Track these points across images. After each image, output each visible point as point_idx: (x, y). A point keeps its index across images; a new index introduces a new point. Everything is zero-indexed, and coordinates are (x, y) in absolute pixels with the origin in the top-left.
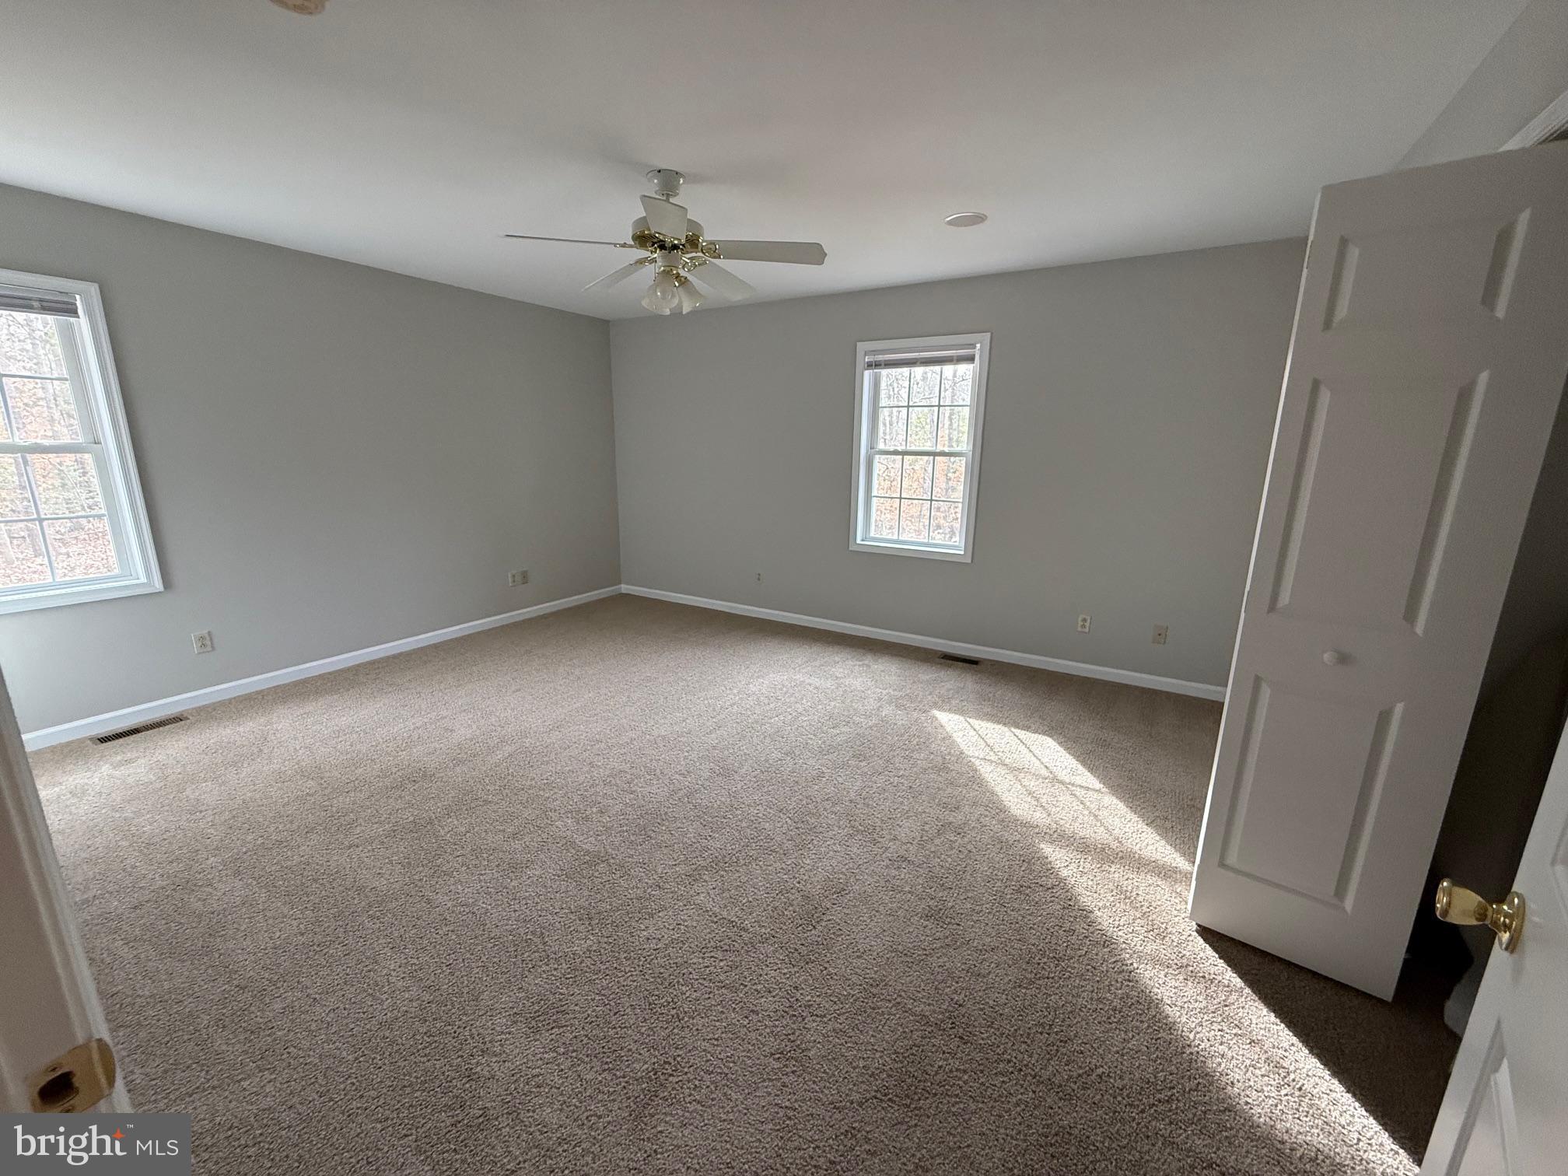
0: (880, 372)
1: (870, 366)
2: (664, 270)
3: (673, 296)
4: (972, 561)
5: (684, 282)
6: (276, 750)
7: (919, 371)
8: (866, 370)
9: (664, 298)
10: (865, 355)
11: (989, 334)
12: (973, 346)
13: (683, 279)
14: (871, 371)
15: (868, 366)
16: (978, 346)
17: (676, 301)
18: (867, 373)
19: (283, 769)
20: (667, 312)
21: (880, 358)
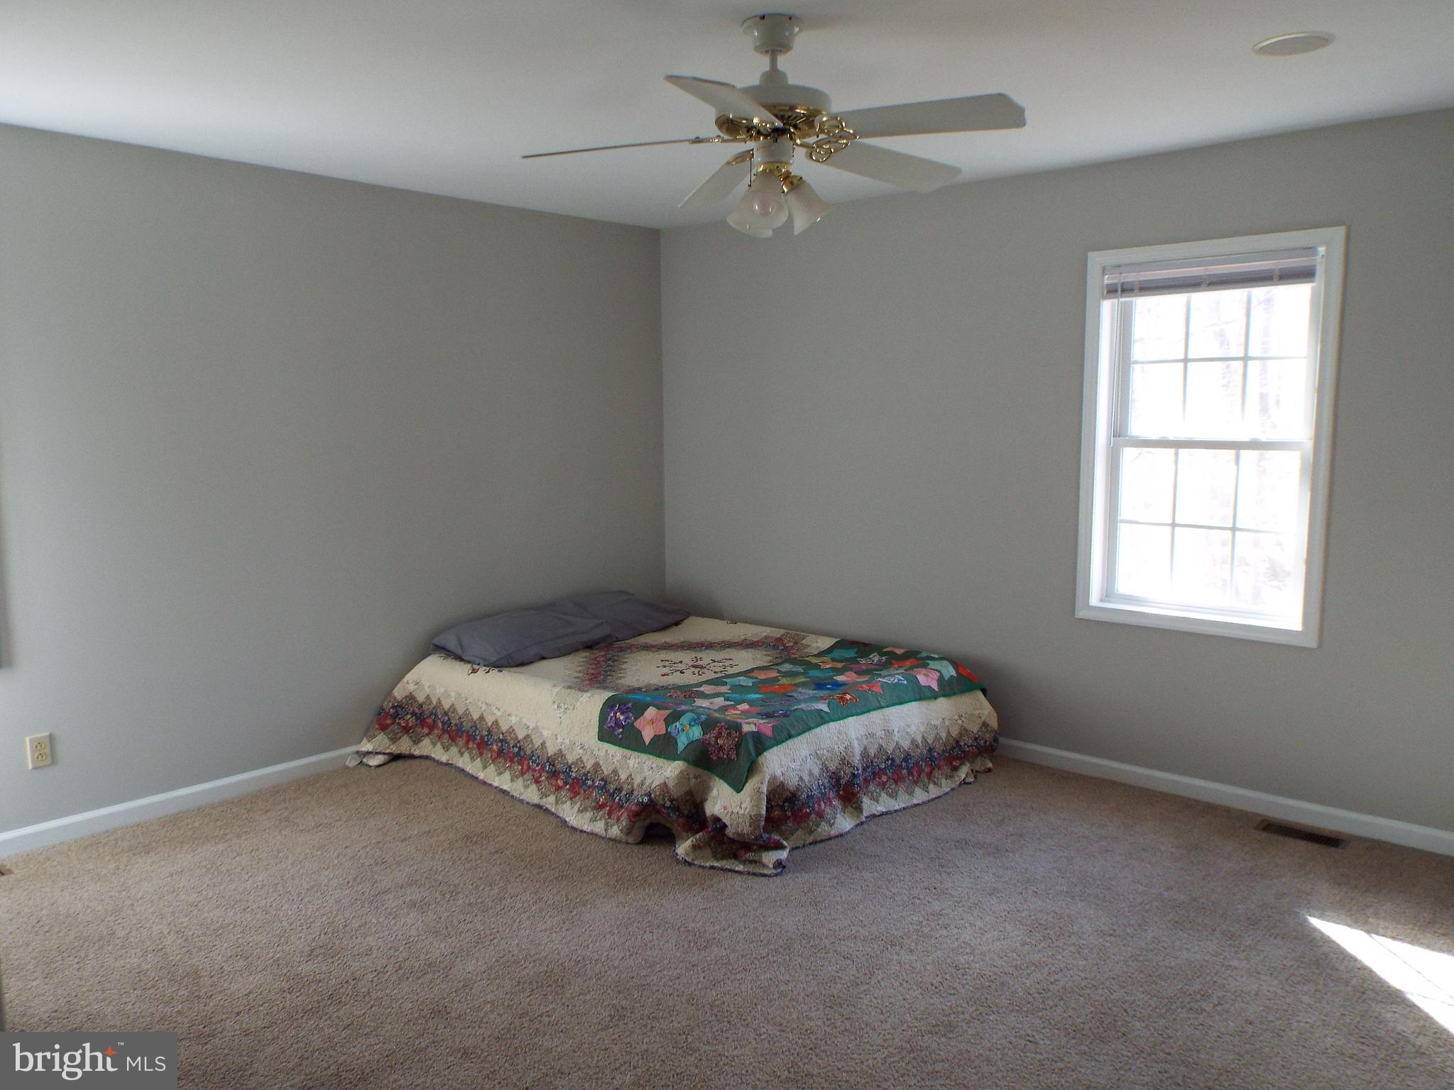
0: (1131, 302)
1: (1112, 291)
2: (764, 171)
3: (780, 208)
4: (1320, 644)
5: (795, 183)
6: (134, 933)
7: (1202, 299)
8: (1105, 298)
9: (764, 212)
10: (1104, 273)
11: (1340, 232)
12: (1311, 250)
13: (795, 181)
14: (1116, 300)
15: (1109, 292)
16: (1322, 250)
17: (783, 218)
18: (1108, 308)
19: (144, 966)
20: (769, 233)
21: (1131, 277)
